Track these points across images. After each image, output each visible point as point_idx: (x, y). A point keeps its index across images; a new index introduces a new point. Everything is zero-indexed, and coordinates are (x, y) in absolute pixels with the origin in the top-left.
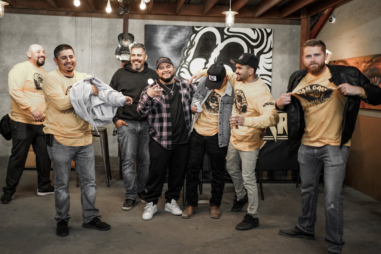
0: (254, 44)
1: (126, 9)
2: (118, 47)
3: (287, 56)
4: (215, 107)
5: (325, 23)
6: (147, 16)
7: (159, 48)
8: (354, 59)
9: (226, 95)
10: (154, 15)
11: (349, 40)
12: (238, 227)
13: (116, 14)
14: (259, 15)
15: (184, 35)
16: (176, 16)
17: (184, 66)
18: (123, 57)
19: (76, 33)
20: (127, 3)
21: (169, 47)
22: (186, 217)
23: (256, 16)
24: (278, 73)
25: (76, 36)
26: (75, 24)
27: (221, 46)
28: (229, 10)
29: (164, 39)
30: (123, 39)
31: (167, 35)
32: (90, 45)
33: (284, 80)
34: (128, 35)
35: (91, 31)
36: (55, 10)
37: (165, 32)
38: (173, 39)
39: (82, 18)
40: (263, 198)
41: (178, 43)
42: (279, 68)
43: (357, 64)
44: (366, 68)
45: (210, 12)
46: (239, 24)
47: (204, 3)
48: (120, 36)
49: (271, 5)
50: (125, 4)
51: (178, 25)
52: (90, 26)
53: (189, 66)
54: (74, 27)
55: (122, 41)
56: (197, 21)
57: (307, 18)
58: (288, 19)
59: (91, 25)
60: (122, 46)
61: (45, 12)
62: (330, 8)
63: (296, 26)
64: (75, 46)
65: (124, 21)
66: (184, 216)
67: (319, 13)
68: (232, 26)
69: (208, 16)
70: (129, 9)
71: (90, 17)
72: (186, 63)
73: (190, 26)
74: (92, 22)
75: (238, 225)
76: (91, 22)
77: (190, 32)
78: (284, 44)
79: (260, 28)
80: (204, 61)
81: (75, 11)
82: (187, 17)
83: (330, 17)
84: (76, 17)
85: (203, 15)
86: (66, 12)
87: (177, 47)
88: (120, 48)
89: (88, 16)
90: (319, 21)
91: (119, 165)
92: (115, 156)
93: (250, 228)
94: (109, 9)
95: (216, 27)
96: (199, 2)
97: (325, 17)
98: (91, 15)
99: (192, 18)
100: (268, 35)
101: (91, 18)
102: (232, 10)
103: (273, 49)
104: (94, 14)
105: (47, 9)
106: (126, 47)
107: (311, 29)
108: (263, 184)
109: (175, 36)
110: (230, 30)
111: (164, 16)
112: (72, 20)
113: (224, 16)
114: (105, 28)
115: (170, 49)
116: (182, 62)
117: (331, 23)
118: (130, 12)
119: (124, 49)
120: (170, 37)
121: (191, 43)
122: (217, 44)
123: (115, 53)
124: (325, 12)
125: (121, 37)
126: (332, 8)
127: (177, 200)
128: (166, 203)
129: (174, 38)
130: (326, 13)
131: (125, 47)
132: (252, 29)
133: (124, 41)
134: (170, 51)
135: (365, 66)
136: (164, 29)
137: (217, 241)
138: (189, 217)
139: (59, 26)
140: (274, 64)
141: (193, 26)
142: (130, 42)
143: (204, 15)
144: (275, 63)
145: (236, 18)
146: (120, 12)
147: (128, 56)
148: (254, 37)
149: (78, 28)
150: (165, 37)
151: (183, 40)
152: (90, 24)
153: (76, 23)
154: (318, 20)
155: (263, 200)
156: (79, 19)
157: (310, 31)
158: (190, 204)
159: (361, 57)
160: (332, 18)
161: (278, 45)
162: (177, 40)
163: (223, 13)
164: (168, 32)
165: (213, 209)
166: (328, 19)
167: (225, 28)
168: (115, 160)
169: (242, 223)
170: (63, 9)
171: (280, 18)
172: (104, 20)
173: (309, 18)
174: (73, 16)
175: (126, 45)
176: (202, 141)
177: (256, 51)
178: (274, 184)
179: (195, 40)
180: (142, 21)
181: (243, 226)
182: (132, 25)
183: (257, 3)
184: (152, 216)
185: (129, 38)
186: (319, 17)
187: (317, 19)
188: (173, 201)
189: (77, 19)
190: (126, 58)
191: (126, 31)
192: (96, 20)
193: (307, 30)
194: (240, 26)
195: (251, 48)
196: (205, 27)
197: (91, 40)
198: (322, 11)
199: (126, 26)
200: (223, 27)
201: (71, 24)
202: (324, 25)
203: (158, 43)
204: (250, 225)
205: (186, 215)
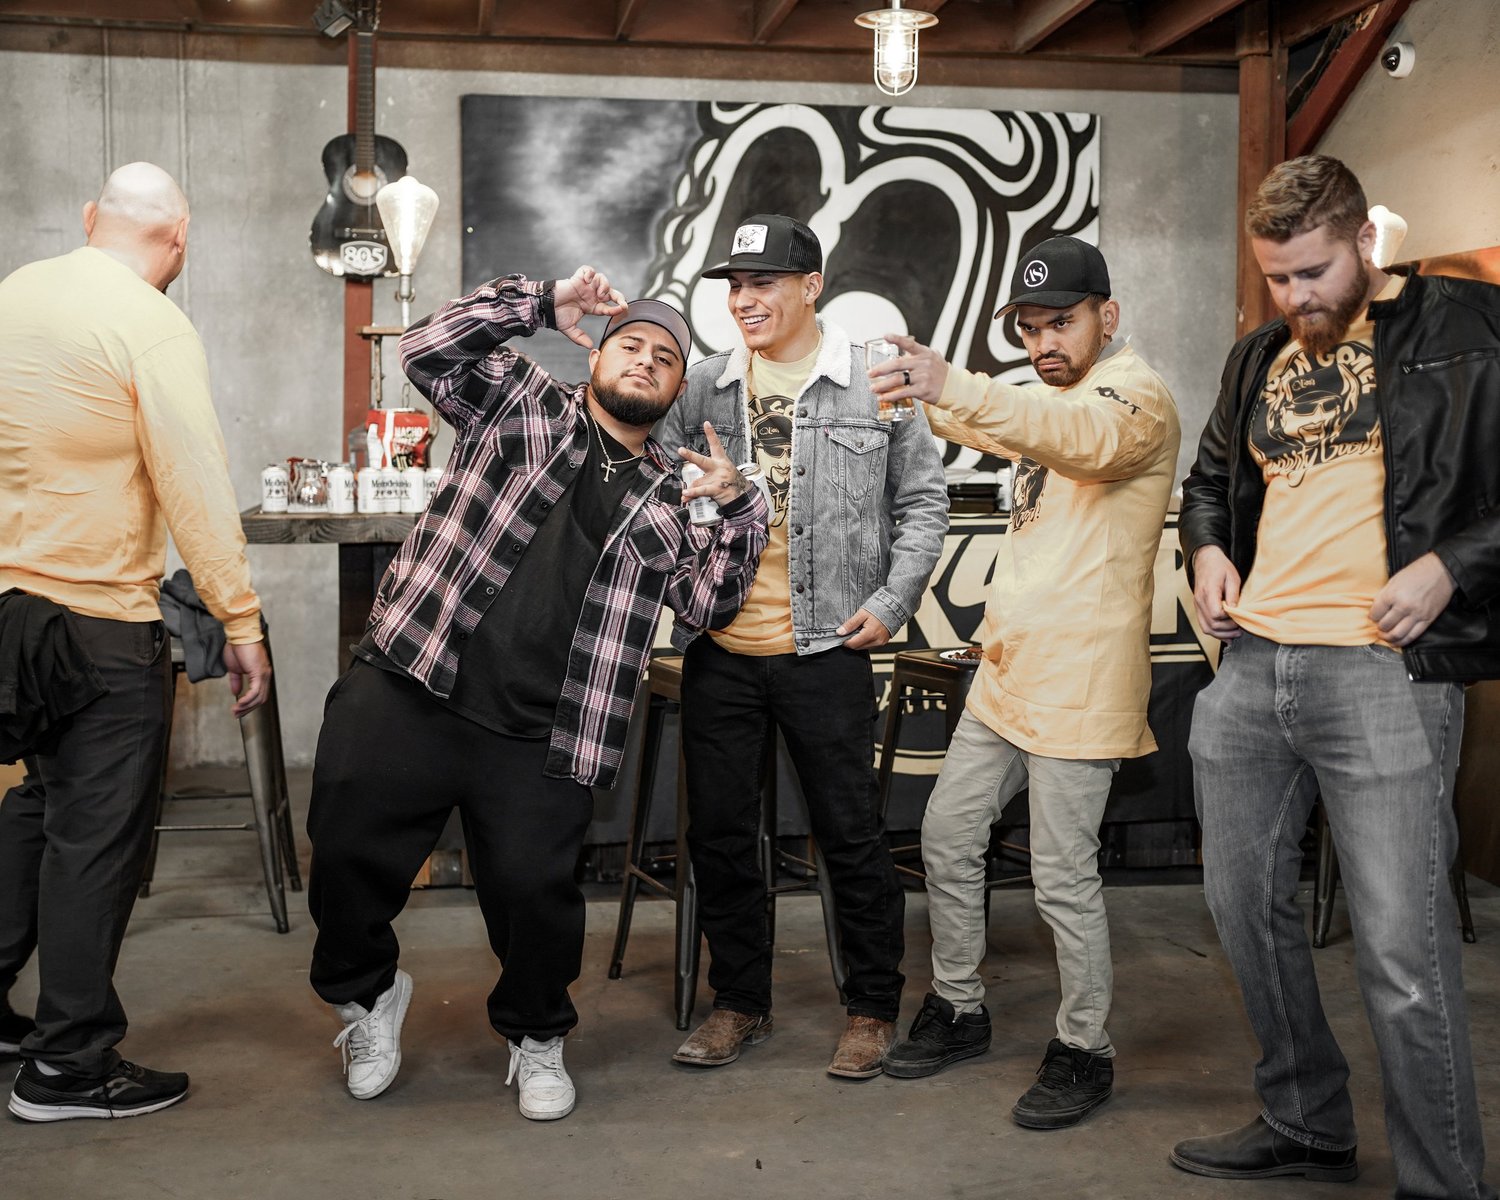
0: (1008, 189)
1: (360, 13)
2: (325, 204)
3: (1169, 246)
5: (1360, 78)
6: (471, 51)
7: (533, 215)
9: (824, 380)
10: (506, 48)
11: (1488, 157)
12: (1031, 1113)
13: (313, 42)
14: (1032, 40)
15: (662, 146)
16: (616, 50)
18: (351, 259)
19: (108, 141)
21: (587, 208)
22: (700, 1061)
23: (1016, 48)
26: (102, 96)
27: (844, 197)
28: (889, 7)
29: (559, 168)
30: (349, 165)
31: (575, 149)
34: (376, 146)
35: (187, 130)
37: (565, 133)
38: (607, 167)
39: (139, 60)
41: (631, 186)
45: (785, 25)
46: (931, 91)
48: (332, 148)
51: (627, 96)
52: (179, 102)
53: (687, 302)
54: (98, 110)
55: (347, 177)
56: (725, 76)
57: (1269, 55)
58: (1173, 64)
59: (187, 98)
60: (346, 202)
63: (1212, 99)
65: (353, 72)
66: (689, 1056)
67: (1331, 27)
69: (779, 49)
70: (378, 10)
71: (177, 57)
72: (675, 287)
73: (688, 98)
74: (191, 83)
76: (182, 84)
77: (689, 132)
78: (1155, 187)
79: (1034, 109)
82: (677, 55)
83: (1386, 48)
84: (107, 60)
85: (755, 41)
86: (53, 30)
87: (628, 206)
88: (333, 212)
89: (166, 54)
90: (1330, 66)
95: (821, 103)
97: (1364, 44)
98: (184, 46)
99: (698, 60)
100: (1078, 142)
101: (182, 62)
103: (1100, 211)
104: (198, 43)
106: (366, 208)
107: (1293, 106)
109: (616, 154)
110: (889, 120)
111: (556, 48)
112: (87, 71)
114: (258, 114)
115: (590, 218)
116: (651, 281)
117: (1393, 74)
118: (383, 29)
119: (353, 216)
120: (588, 155)
121: (698, 184)
122: (824, 191)
123: (313, 239)
124: (1364, 21)
125: (340, 155)
129: (609, 160)
130: (1367, 23)
131: (359, 206)
132: (997, 113)
133: (358, 174)
136: (559, 119)
138: (719, 1058)
139: (17, 105)
141: (705, 99)
143: (762, 43)
146: (329, 21)
147: (375, 250)
148: (1009, 152)
149: (115, 113)
150: (566, 157)
151: (656, 173)
152: (178, 93)
153: (104, 90)
154: (1324, 63)
156: (121, 66)
157: (1288, 116)
160: (1397, 52)
161: (1126, 189)
162: (624, 170)
163: (862, 20)
164: (580, 130)
165: (850, 1032)
166: (1376, 54)
167: (863, 108)
169: (1044, 1089)
170: (36, 16)
171: (1136, 55)
172: (253, 72)
173: (1279, 53)
174: (87, 50)
175: (366, 198)
177: (1021, 222)
179: (714, 172)
180: (445, 75)
181: (1053, 1104)
182: (394, 98)
185: (382, 158)
186: (1331, 46)
187: (1319, 57)
189: (110, 63)
190: (365, 260)
191: (365, 124)
192: (208, 74)
193: (1272, 111)
194: (940, 102)
195: (994, 207)
196: (764, 106)
197: (188, 174)
198: (1347, 16)
199: (362, 100)
200: (853, 102)
201: (78, 94)
202: (1354, 88)
203: (528, 187)
204: (1083, 1097)
205: (699, 1052)
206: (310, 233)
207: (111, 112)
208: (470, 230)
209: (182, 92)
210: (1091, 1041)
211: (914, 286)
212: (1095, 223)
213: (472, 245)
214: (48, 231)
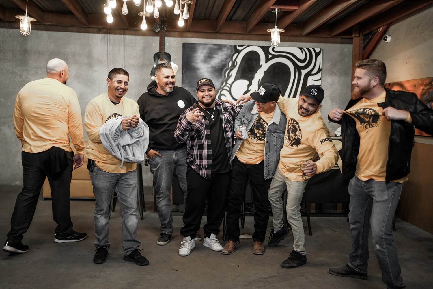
0: (302, 65)
1: (162, 26)
2: (154, 67)
3: (337, 78)
4: (260, 135)
5: (379, 42)
6: (185, 34)
7: (198, 69)
8: (411, 82)
9: (274, 123)
10: (192, 33)
11: (405, 61)
12: (284, 265)
13: (152, 32)
14: (306, 33)
15: (226, 54)
16: (216, 34)
17: (225, 88)
19: (108, 52)
20: (164, 20)
21: (209, 68)
22: (227, 254)
23: (303, 35)
24: (327, 96)
25: (108, 55)
26: (108, 43)
27: (265, 66)
28: (274, 28)
29: (203, 59)
30: (159, 59)
31: (207, 55)
32: (124, 65)
33: (334, 103)
34: (165, 54)
35: (125, 50)
36: (86, 27)
37: (205, 51)
38: (214, 59)
39: (115, 35)
40: (311, 233)
41: (219, 63)
42: (329, 91)
43: (415, 87)
44: (425, 91)
45: (253, 29)
46: (285, 43)
47: (247, 20)
48: (156, 55)
49: (321, 22)
50: (162, 20)
51: (219, 44)
52: (123, 44)
53: (230, 88)
54: (107, 46)
55: (158, 61)
56: (239, 39)
57: (359, 36)
58: (339, 38)
61: (75, 29)
62: (384, 26)
63: (347, 45)
64: (107, 66)
65: (160, 39)
66: (225, 253)
67: (373, 31)
68: (278, 45)
69: (252, 34)
70: (166, 26)
71: (123, 35)
72: (228, 85)
73: (231, 44)
74: (126, 40)
75: (283, 263)
76: (124, 40)
77: (232, 51)
78: (334, 65)
79: (308, 47)
80: (247, 82)
81: (108, 28)
82: (229, 36)
83: (385, 36)
84: (109, 35)
85: (246, 33)
86: (98, 29)
87: (218, 67)
89: (121, 34)
90: (373, 40)
91: (153, 195)
92: (149, 185)
93: (297, 266)
94: (144, 26)
95: (260, 45)
96: (242, 18)
97: (380, 35)
98: (125, 32)
99: (234, 36)
100: (317, 54)
101: (124, 36)
102: (277, 28)
103: (322, 70)
104: (128, 32)
105: (77, 26)
107: (364, 48)
108: (310, 217)
109: (216, 56)
110: (275, 49)
111: (203, 33)
112: (104, 37)
113: (269, 35)
114: (140, 47)
115: (210, 70)
116: (222, 84)
117: (386, 42)
118: (167, 30)
120: (210, 56)
121: (233, 63)
122: (261, 65)
123: (151, 74)
124: (380, 30)
125: (157, 56)
126: (387, 25)
127: (216, 234)
128: (205, 237)
129: (214, 57)
130: (380, 31)
132: (299, 48)
133: (161, 60)
134: (210, 72)
135: (423, 89)
136: (204, 48)
137: (260, 279)
138: (230, 253)
139: (90, 45)
141: (235, 44)
143: (248, 33)
144: (324, 85)
145: (282, 37)
146: (156, 29)
148: (302, 57)
149: (110, 46)
150: (205, 57)
151: (224, 60)
152: (123, 42)
153: (108, 41)
154: (371, 39)
155: (312, 235)
156: (112, 36)
157: (363, 50)
158: (230, 239)
159: (419, 79)
160: (387, 37)
161: (328, 65)
162: (218, 59)
163: (268, 30)
164: (208, 51)
165: (256, 245)
166: (383, 37)
167: (270, 47)
168: (149, 190)
169: (289, 261)
170: (95, 26)
171: (330, 36)
172: (139, 38)
173: (362, 36)
174: (105, 33)
176: (244, 170)
177: (304, 72)
178: (323, 217)
179: (237, 60)
180: (180, 39)
181: (289, 263)
182: (168, 44)
183: (305, 20)
184: (189, 252)
185: (166, 57)
186: (373, 35)
187: (370, 37)
188: (213, 235)
189: (109, 36)
191: (163, 50)
192: (130, 38)
193: (360, 50)
194: (287, 45)
195: (298, 69)
196: (248, 46)
197: (125, 59)
198: (376, 29)
199: (162, 45)
200: (268, 45)
201: (103, 42)
202: (378, 44)
203: (197, 63)
204: (297, 263)
205: (227, 252)
207: (109, 46)
208: (184, 72)
209: (124, 42)
210: (301, 249)
212: (321, 72)
213: (184, 75)
214: (95, 71)
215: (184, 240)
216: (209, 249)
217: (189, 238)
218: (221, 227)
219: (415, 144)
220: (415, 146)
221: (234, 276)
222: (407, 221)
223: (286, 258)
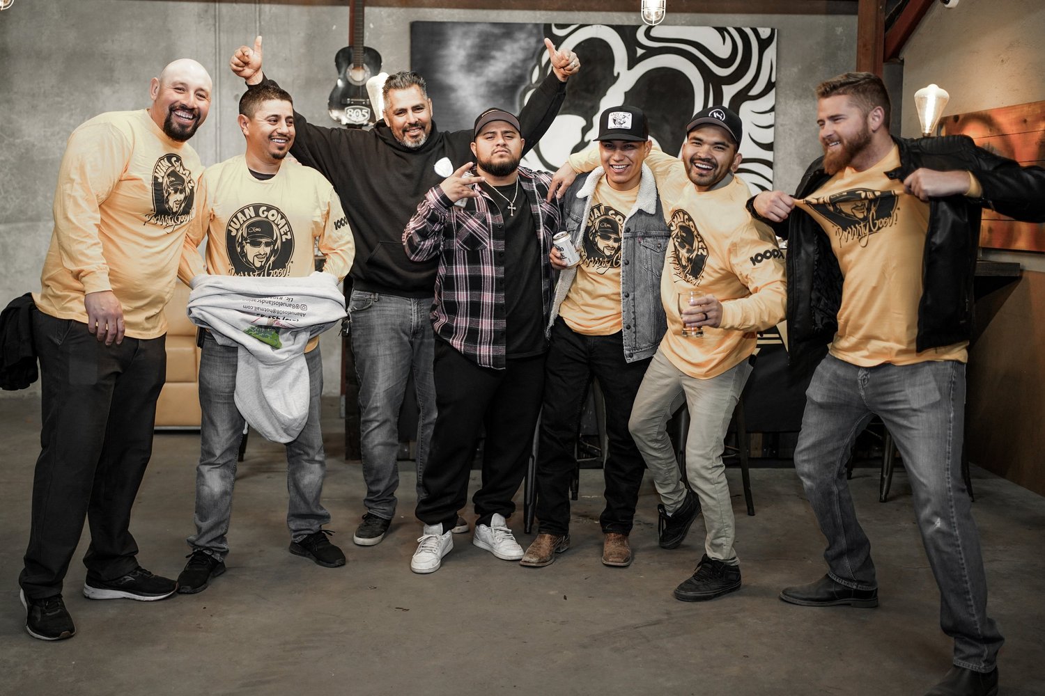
0: (722, 72)
2: (337, 85)
4: (613, 252)
5: (928, 8)
7: (451, 89)
8: (1014, 111)
9: (641, 212)
11: (999, 55)
12: (683, 593)
15: (523, 49)
18: (350, 115)
19: (218, 50)
21: (481, 85)
22: (534, 565)
24: (791, 154)
26: (215, 25)
27: (627, 78)
29: (465, 63)
30: (349, 64)
31: (474, 51)
34: (364, 53)
37: (469, 43)
38: (492, 62)
39: (234, 5)
40: (751, 510)
41: (505, 72)
42: (795, 141)
43: (1024, 125)
46: (678, 16)
48: (341, 54)
51: (505, 21)
52: (255, 27)
54: (213, 32)
55: (348, 70)
56: (560, 9)
59: (260, 26)
60: (348, 84)
63: (843, 18)
65: (353, 11)
66: (529, 562)
68: (660, 20)
71: (255, 3)
73: (538, 22)
74: (262, 17)
75: (681, 587)
76: (258, 18)
78: (809, 70)
79: (738, 26)
80: (580, 122)
84: (217, 5)
87: (503, 83)
88: (341, 90)
91: (341, 418)
93: (717, 596)
95: (614, 24)
99: (545, 1)
100: (764, 44)
101: (257, 5)
103: (777, 85)
106: (359, 87)
107: (889, 24)
108: (750, 469)
109: (497, 54)
110: (653, 33)
112: (206, 11)
114: (299, 33)
115: (483, 90)
117: (947, 6)
119: (352, 92)
120: (481, 55)
121: (544, 71)
122: (616, 74)
123: (329, 104)
125: (345, 58)
127: (507, 516)
129: (493, 58)
131: (355, 86)
132: (716, 28)
133: (354, 68)
136: (465, 34)
137: (622, 631)
138: (542, 563)
139: (169, 31)
140: (781, 129)
141: (548, 22)
142: (369, 73)
144: (782, 125)
147: (363, 111)
148: (724, 51)
149: (222, 34)
150: (469, 56)
151: (520, 64)
152: (255, 22)
153: (216, 22)
155: (754, 515)
156: (225, 8)
157: (886, 30)
158: (545, 527)
159: (1035, 103)
161: (792, 72)
162: (503, 62)
164: (477, 40)
165: (610, 543)
167: (639, 26)
168: (332, 405)
169: (695, 582)
172: (296, 10)
175: (359, 82)
176: (582, 351)
177: (729, 92)
178: (782, 469)
180: (402, 10)
181: (697, 588)
182: (373, 24)
184: (437, 564)
185: (367, 59)
188: (497, 519)
189: (219, 6)
190: (358, 116)
191: (359, 41)
192: (272, 12)
193: (877, 28)
194: (683, 22)
195: (714, 83)
196: (582, 26)
199: (358, 27)
200: (634, 23)
201: (202, 24)
202: (925, 13)
203: (448, 73)
204: (716, 586)
205: (534, 560)
206: (328, 101)
207: (219, 33)
209: (258, 22)
210: (725, 555)
211: (667, 128)
212: (774, 91)
215: (426, 533)
216: (488, 554)
217: (439, 528)
218: (519, 497)
219: (1024, 275)
220: (1023, 279)
221: (555, 622)
222: (1002, 475)
223: (689, 575)
